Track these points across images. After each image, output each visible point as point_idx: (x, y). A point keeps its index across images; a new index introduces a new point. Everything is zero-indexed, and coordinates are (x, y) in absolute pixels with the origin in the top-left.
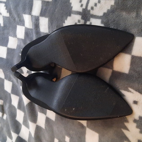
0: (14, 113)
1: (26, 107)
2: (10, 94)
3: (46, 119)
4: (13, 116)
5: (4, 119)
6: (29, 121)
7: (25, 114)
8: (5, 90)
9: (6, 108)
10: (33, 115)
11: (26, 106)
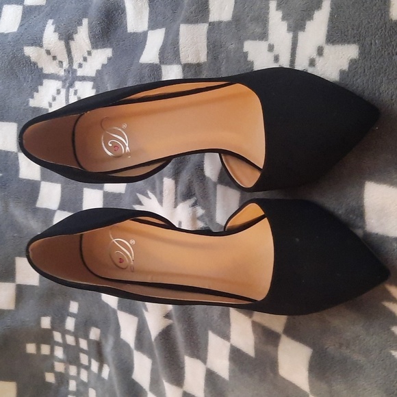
0: (126, 362)
1: (154, 344)
2: (115, 312)
3: (206, 376)
4: (125, 369)
5: (103, 379)
6: (164, 381)
7: (154, 364)
8: (104, 302)
9: (108, 349)
10: (173, 365)
11: (155, 340)
